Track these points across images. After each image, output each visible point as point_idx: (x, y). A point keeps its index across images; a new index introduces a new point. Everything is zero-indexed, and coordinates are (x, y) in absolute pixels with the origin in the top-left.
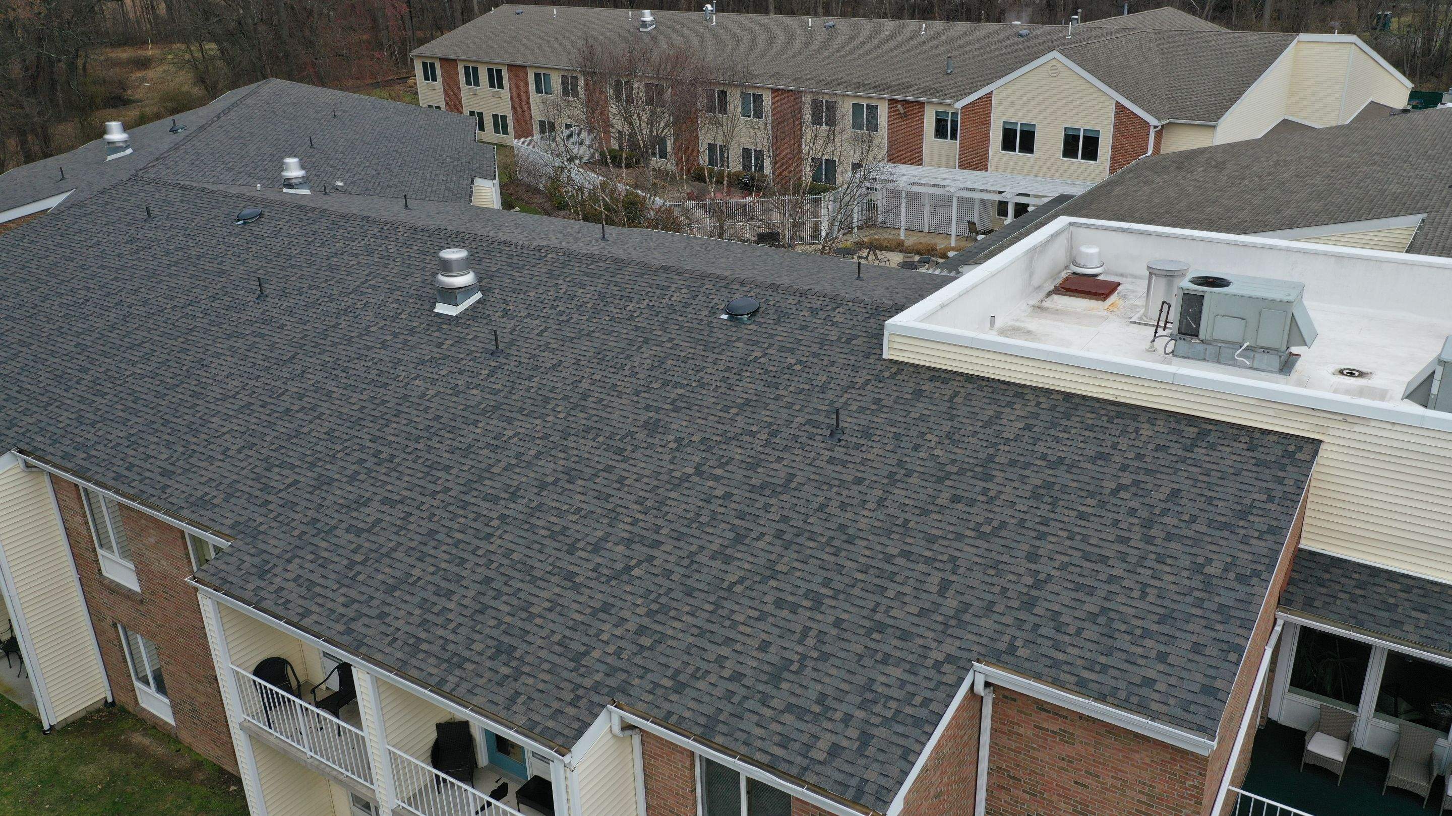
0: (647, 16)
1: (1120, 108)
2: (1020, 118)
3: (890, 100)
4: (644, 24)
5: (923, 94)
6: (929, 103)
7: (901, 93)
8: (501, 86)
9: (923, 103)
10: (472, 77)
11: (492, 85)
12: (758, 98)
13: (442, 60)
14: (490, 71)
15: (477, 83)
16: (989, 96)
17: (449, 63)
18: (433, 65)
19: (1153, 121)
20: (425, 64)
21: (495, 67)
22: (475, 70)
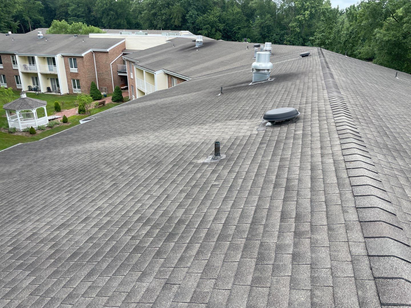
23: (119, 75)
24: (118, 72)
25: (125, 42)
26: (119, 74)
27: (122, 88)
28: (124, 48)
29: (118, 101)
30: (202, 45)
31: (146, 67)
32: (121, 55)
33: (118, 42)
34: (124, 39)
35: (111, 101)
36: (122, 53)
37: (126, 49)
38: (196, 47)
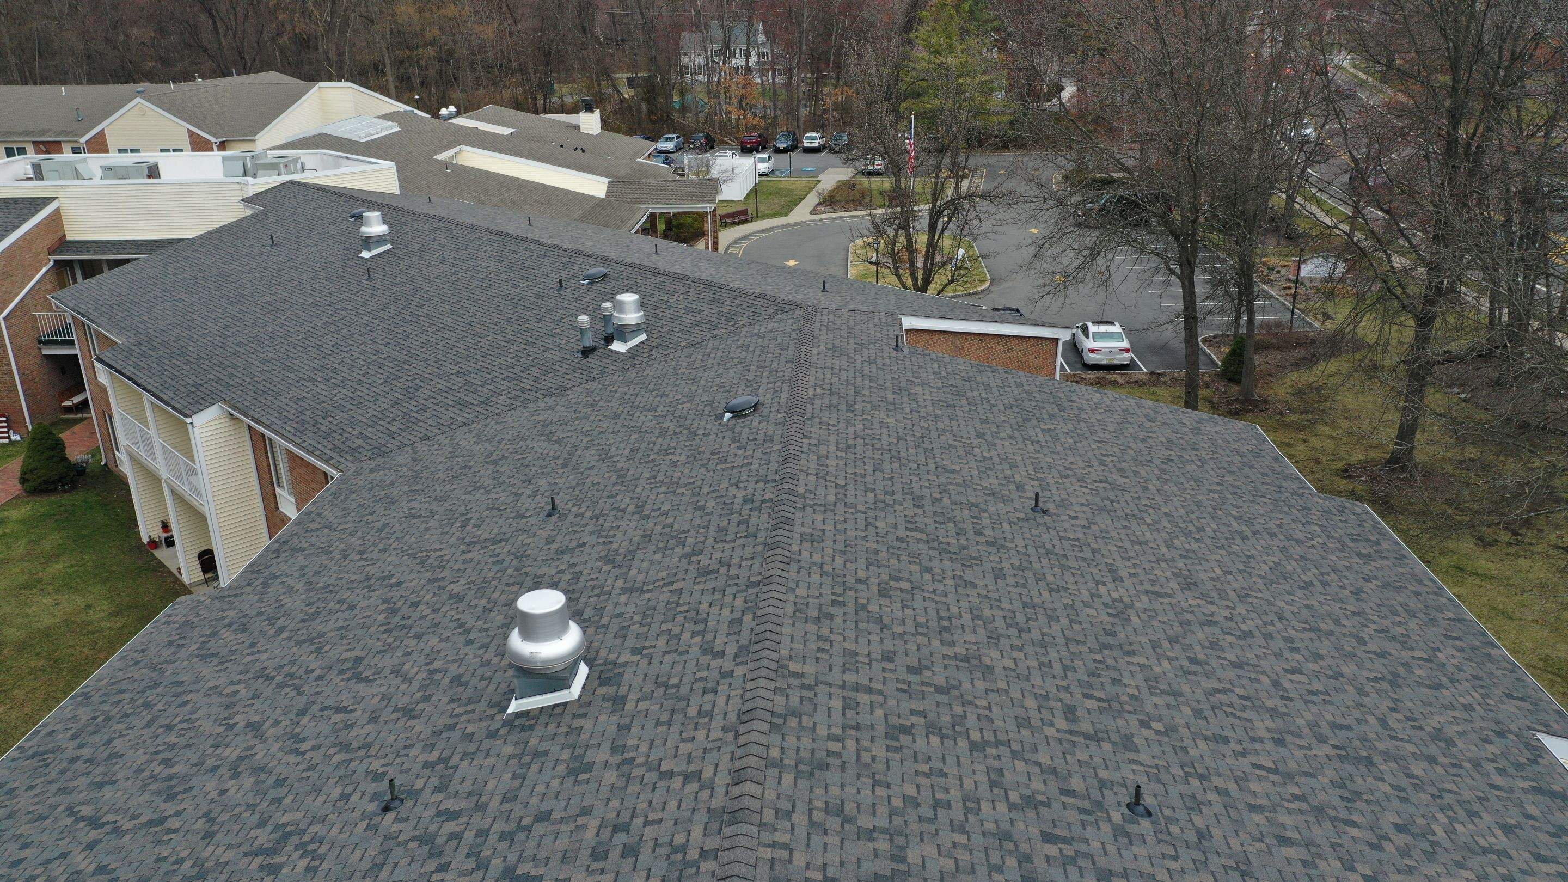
1: (189, 131)
2: (128, 145)
3: (34, 142)
5: (58, 135)
6: (63, 141)
7: (40, 136)
9: (59, 142)
16: (102, 132)
19: (213, 140)
23: (47, 356)
24: (40, 342)
25: (57, 212)
26: (45, 352)
27: (67, 403)
28: (60, 235)
29: (52, 487)
30: (389, 246)
31: (149, 387)
32: (44, 270)
33: (25, 221)
34: (55, 198)
35: (19, 486)
36: (52, 258)
37: (68, 239)
38: (365, 254)
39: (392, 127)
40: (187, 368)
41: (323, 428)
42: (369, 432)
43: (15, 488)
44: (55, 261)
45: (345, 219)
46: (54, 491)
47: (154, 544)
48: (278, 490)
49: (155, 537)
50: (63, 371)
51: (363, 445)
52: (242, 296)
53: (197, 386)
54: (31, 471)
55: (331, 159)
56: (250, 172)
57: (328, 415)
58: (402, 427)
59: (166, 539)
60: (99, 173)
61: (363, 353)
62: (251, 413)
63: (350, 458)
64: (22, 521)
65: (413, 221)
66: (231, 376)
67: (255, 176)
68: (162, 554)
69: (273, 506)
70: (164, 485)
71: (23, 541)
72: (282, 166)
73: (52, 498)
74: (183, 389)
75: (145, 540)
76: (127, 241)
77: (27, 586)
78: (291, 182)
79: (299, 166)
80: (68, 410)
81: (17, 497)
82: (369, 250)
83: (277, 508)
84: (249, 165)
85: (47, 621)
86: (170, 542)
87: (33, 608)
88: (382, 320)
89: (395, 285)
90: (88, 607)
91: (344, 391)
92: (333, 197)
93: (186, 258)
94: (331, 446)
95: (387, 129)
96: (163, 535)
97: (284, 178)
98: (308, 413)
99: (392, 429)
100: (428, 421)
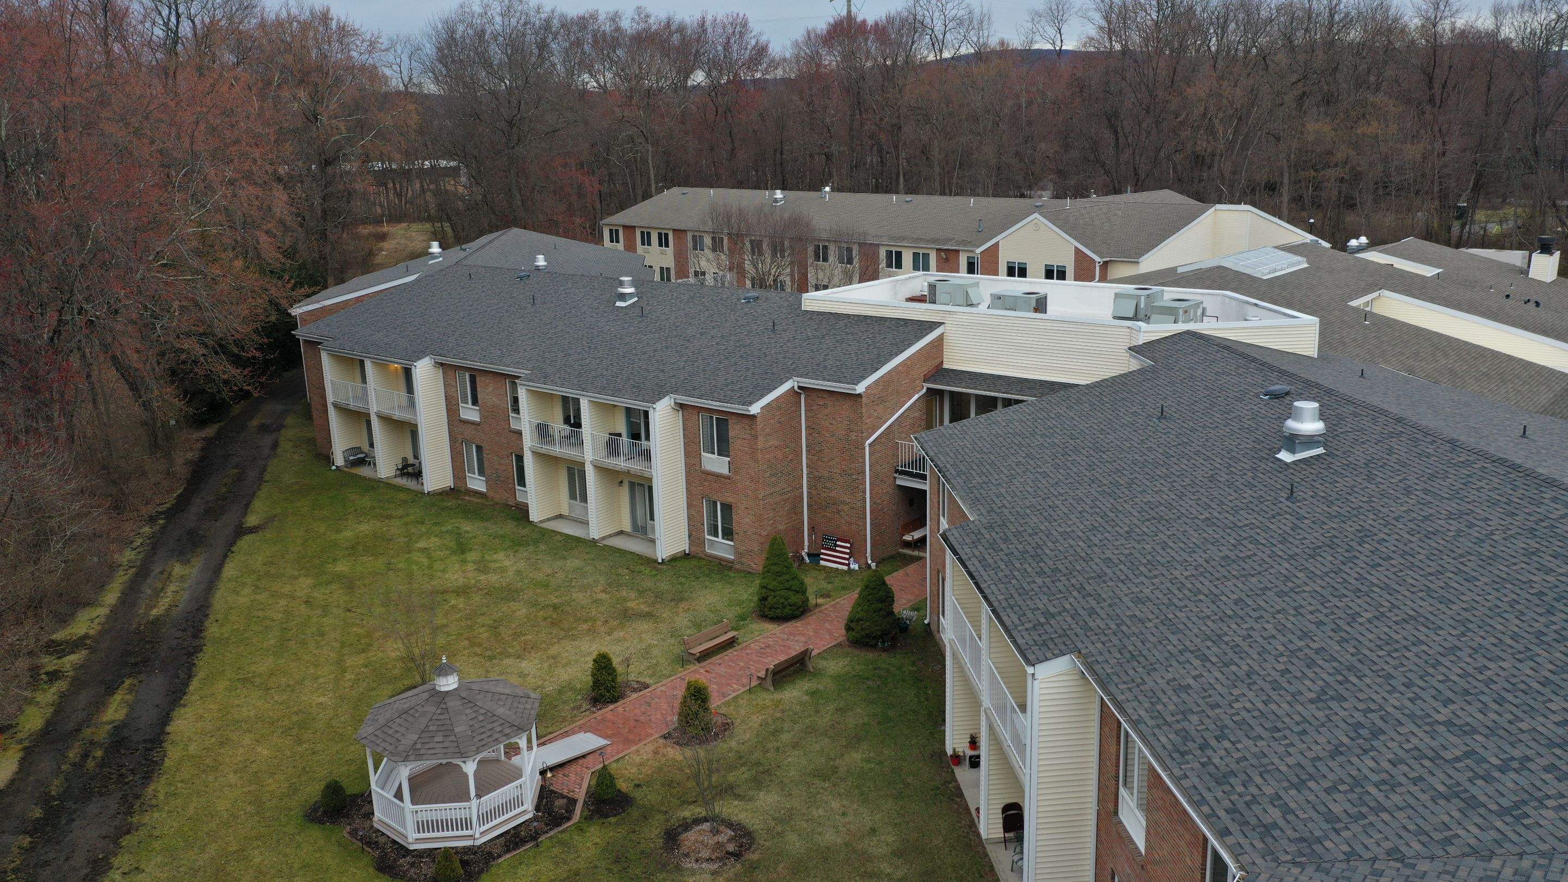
0: (779, 194)
1: (1077, 251)
2: (1017, 259)
3: (937, 250)
4: (776, 201)
5: (959, 243)
6: (963, 251)
7: (944, 244)
8: (667, 246)
9: (958, 251)
10: (646, 240)
11: (660, 245)
12: (849, 250)
13: (625, 227)
14: (660, 234)
15: (649, 244)
16: (997, 244)
17: (629, 229)
18: (617, 231)
19: (1097, 259)
20: (611, 231)
21: (663, 232)
22: (649, 234)
24: (897, 471)
27: (908, 538)
28: (937, 362)
29: (873, 642)
30: (1321, 451)
31: (992, 598)
32: (916, 397)
33: (909, 345)
34: (941, 324)
35: (844, 632)
36: (926, 385)
37: (945, 366)
38: (1285, 456)
39: (1299, 263)
40: (1039, 581)
41: (1216, 761)
42: (1292, 798)
43: (840, 634)
44: (928, 389)
45: (1257, 395)
46: (874, 646)
47: (957, 759)
48: (1122, 791)
49: (960, 751)
50: (911, 503)
51: (1281, 823)
52: (1117, 485)
53: (1049, 615)
54: (858, 621)
55: (1234, 303)
56: (1141, 315)
57: (1224, 737)
58: (1352, 810)
59: (971, 757)
60: (988, 301)
61: (1281, 629)
62: (1113, 689)
63: (1259, 845)
64: (837, 678)
65: (1355, 415)
66: (1092, 612)
67: (1147, 319)
68: (963, 774)
69: (1111, 806)
70: (983, 713)
71: (831, 707)
72: (1181, 312)
73: (871, 655)
74: (1029, 614)
75: (949, 752)
76: (999, 377)
77: (821, 775)
78: (1188, 333)
79: (1199, 312)
80: (907, 544)
81: (840, 645)
82: (1293, 451)
83: (1116, 813)
84: (1142, 306)
85: (830, 837)
86: (975, 763)
87: (821, 811)
88: (1312, 576)
89: (1331, 517)
90: (873, 831)
91: (1251, 695)
92: (1242, 361)
93: (1058, 416)
94: (1227, 804)
95: (1293, 265)
96: (970, 752)
97: (1182, 327)
98: (1194, 719)
99: (1336, 809)
100: (1400, 815)
